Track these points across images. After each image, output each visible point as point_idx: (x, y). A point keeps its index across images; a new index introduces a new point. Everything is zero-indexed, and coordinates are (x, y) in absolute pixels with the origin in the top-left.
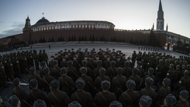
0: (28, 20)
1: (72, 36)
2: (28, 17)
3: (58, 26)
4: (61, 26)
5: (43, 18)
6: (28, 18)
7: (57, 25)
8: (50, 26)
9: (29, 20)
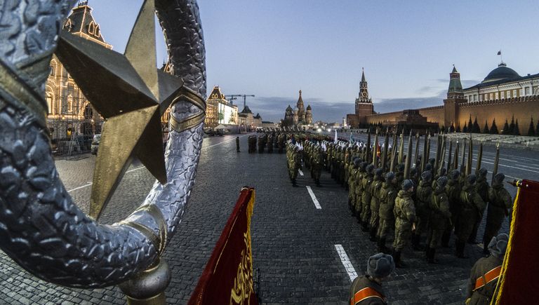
0: (455, 75)
1: (532, 122)
2: (454, 68)
3: (526, 88)
4: (533, 87)
5: (502, 64)
6: (454, 70)
7: (523, 87)
8: (509, 89)
9: (458, 76)
